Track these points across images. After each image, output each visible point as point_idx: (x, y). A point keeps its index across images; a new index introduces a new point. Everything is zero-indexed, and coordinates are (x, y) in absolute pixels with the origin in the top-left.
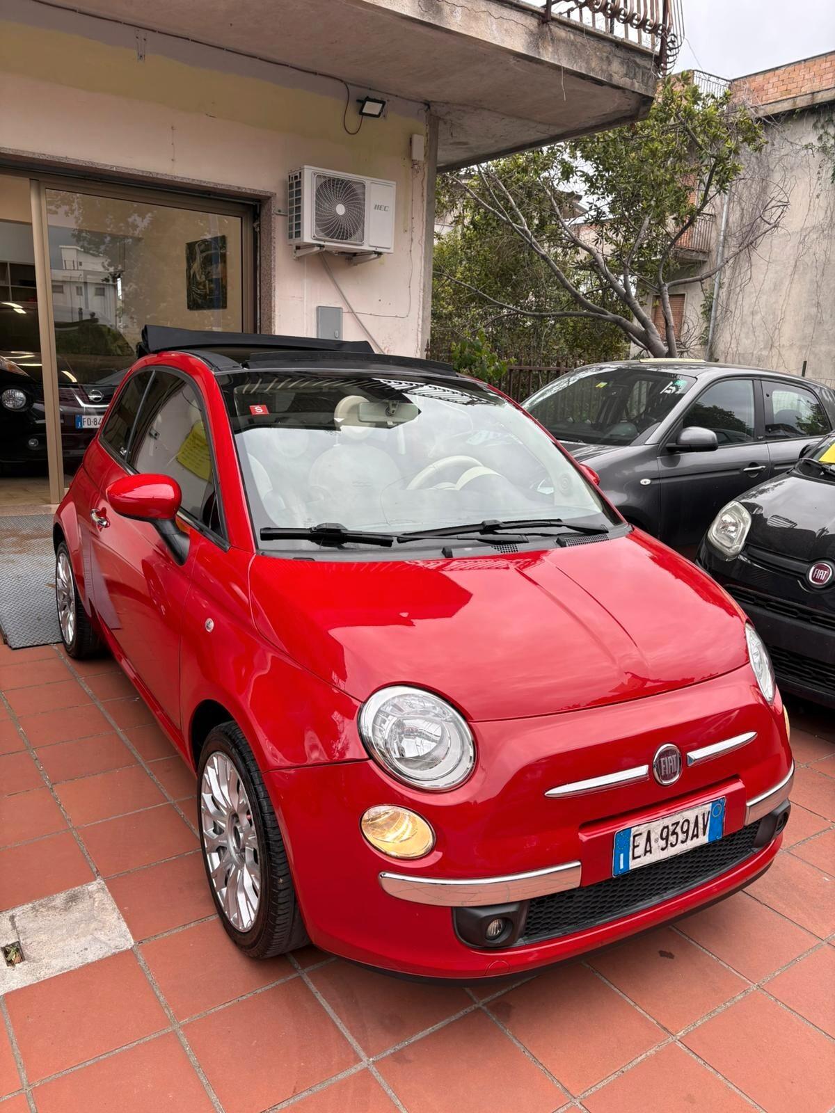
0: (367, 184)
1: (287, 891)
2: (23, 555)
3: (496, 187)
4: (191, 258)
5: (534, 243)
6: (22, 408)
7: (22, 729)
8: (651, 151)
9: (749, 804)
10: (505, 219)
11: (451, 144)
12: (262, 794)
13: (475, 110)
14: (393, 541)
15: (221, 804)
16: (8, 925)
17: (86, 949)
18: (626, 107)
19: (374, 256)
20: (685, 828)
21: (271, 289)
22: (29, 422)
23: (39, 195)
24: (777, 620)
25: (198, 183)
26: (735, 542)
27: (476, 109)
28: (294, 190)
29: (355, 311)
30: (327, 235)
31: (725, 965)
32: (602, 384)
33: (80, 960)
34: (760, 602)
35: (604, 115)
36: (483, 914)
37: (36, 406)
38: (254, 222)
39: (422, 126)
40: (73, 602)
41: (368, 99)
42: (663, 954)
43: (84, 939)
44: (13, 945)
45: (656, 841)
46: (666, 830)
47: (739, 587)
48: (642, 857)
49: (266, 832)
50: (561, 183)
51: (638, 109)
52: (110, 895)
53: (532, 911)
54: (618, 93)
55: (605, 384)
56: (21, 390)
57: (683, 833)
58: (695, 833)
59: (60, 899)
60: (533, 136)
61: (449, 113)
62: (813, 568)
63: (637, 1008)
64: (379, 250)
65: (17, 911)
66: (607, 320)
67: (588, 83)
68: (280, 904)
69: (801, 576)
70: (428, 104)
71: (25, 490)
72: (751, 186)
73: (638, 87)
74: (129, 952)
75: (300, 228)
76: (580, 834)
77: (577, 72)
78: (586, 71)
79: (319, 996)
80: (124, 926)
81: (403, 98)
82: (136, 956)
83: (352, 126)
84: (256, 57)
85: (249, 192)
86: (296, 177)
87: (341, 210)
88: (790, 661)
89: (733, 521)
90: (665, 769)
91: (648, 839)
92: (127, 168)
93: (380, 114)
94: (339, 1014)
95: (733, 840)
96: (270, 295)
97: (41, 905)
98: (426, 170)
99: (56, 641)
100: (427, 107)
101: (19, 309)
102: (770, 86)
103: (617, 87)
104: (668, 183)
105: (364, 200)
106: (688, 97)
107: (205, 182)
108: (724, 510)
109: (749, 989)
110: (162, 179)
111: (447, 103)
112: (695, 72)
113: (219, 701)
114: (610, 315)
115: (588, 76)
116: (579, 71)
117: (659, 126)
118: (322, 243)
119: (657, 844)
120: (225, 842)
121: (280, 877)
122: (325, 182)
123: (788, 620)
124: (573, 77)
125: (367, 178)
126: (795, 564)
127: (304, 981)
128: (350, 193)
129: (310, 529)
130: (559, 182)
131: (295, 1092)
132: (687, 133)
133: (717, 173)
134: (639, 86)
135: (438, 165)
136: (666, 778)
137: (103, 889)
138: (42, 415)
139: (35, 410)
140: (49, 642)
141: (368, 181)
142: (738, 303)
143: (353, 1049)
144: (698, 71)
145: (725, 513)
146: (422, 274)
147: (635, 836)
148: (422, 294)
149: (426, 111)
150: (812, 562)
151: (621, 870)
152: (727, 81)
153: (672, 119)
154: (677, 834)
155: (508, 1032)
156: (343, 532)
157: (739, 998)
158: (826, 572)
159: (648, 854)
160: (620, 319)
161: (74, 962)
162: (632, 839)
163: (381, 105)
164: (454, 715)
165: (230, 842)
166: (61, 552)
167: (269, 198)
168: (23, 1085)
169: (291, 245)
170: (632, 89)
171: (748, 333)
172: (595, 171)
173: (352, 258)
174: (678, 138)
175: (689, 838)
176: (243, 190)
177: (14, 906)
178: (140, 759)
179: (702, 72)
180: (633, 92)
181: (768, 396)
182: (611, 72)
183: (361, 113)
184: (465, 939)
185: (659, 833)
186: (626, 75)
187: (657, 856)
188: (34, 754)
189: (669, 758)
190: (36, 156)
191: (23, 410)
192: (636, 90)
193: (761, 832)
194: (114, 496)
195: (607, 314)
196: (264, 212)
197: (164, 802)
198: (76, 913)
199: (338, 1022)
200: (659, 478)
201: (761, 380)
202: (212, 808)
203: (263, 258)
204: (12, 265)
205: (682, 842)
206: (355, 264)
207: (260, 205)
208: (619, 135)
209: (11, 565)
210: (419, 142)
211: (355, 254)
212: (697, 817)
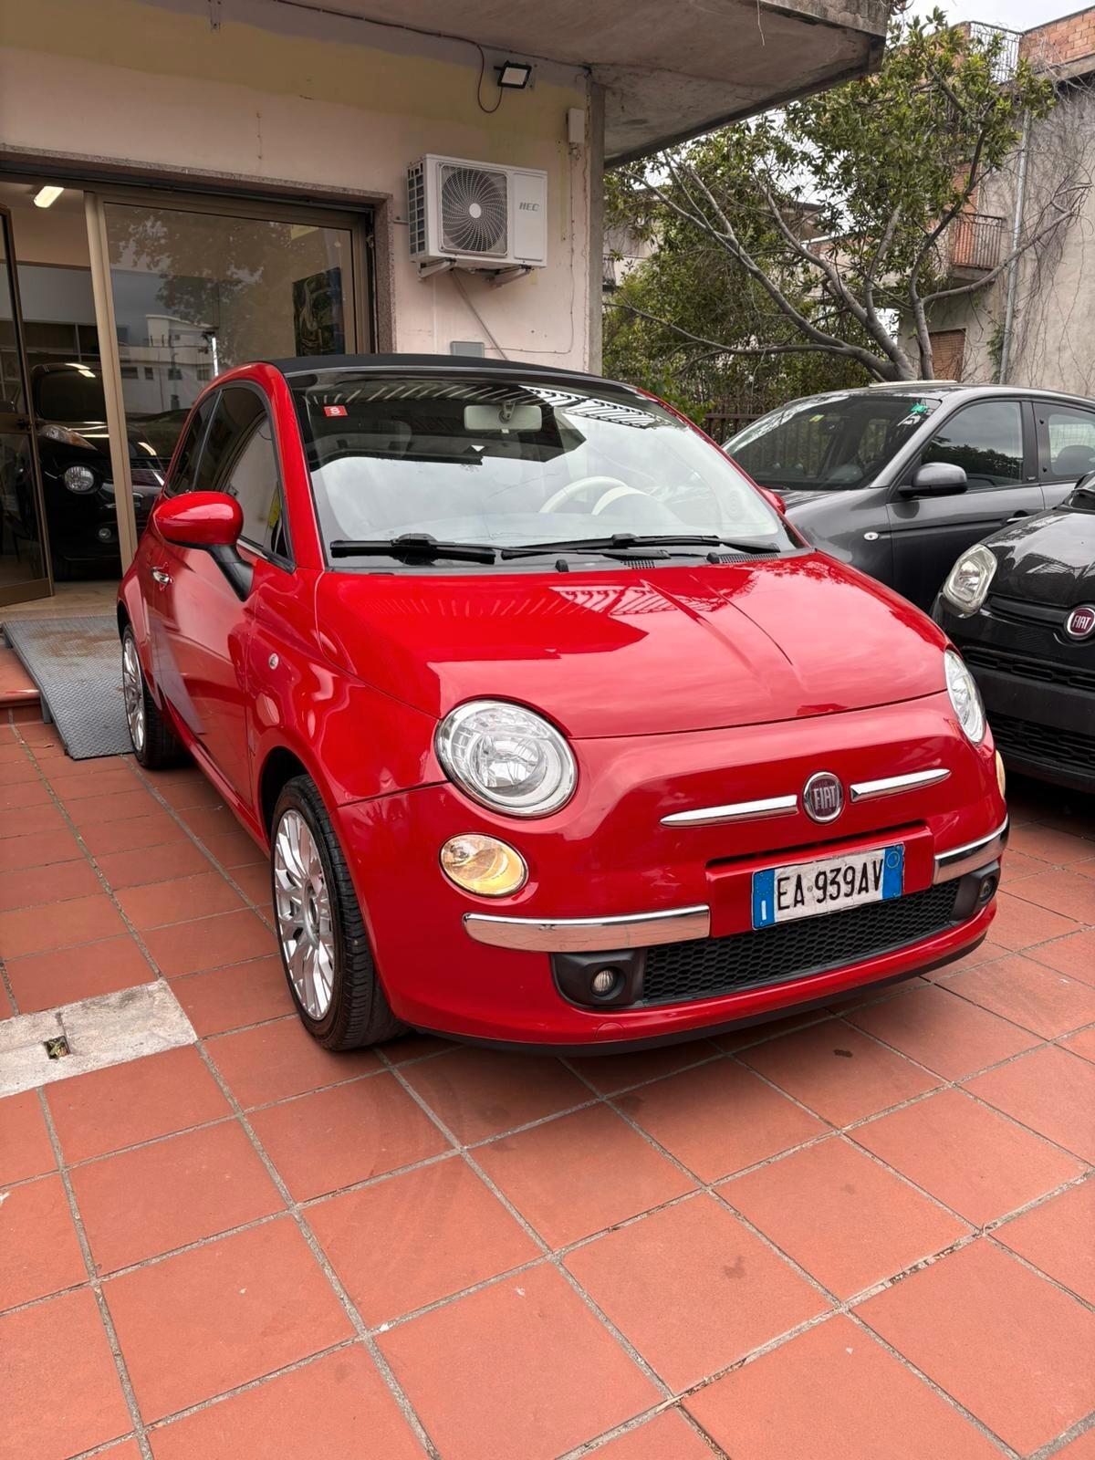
0: (510, 175)
1: (364, 955)
2: (90, 658)
3: (695, 187)
4: (299, 301)
5: (743, 256)
6: (90, 489)
7: (80, 838)
8: (897, 118)
9: (938, 857)
10: (705, 226)
11: (624, 123)
12: (333, 844)
13: (652, 72)
14: (495, 556)
15: (294, 874)
16: (55, 1022)
17: (142, 1044)
18: (850, 55)
19: (522, 271)
20: (849, 878)
21: (390, 321)
22: (97, 508)
23: (96, 210)
24: (1025, 686)
25: (292, 185)
26: (976, 595)
27: (652, 70)
28: (415, 188)
29: (501, 347)
30: (459, 245)
31: (916, 1064)
32: (818, 417)
33: (135, 1054)
34: (1004, 665)
35: (824, 67)
36: (586, 961)
37: (106, 486)
38: (367, 236)
39: (582, 98)
40: (142, 696)
41: (508, 64)
42: (838, 1053)
43: (141, 1034)
44: (58, 1040)
45: (810, 889)
46: (822, 877)
47: (978, 649)
48: (791, 908)
49: (337, 886)
50: (782, 176)
51: (867, 56)
52: (172, 994)
53: (650, 966)
54: (837, 34)
55: (822, 416)
56: (88, 468)
57: (847, 883)
58: (864, 885)
59: (115, 998)
60: (732, 105)
61: (617, 79)
62: (1073, 615)
63: (798, 1104)
64: (527, 263)
65: (65, 1009)
66: (842, 354)
67: (796, 22)
68: (357, 971)
69: (1056, 627)
70: (588, 68)
71: (97, 593)
72: (1053, 176)
73: (863, 23)
74: (191, 1048)
75: (423, 238)
76: (707, 873)
77: (779, 7)
78: (791, 5)
79: (411, 1090)
80: (187, 1023)
81: (556, 62)
82: (199, 1050)
83: (489, 102)
84: (361, 18)
85: (357, 193)
86: (417, 171)
87: (475, 211)
88: (1045, 739)
89: (976, 569)
90: (819, 802)
91: (799, 886)
92: (202, 170)
93: (525, 83)
94: (432, 1107)
95: (919, 904)
96: (390, 329)
97: (93, 1003)
98: (589, 156)
99: (126, 751)
100: (587, 72)
101: (87, 373)
102: (1077, 36)
103: (834, 26)
104: (921, 162)
105: (506, 196)
106: (944, 44)
107: (300, 184)
108: (964, 557)
109: (943, 1087)
110: (247, 182)
111: (614, 65)
112: (973, 25)
113: (285, 746)
114: (847, 347)
115: (793, 11)
116: (781, 6)
117: (905, 86)
118: (453, 256)
119: (811, 894)
120: (301, 921)
121: (354, 938)
122: (454, 176)
123: (1039, 684)
124: (773, 14)
125: (511, 167)
126: (1049, 613)
127: (394, 1077)
128: (488, 188)
129: (392, 541)
130: (779, 175)
131: (372, 1175)
132: (943, 92)
133: (987, 143)
134: (865, 22)
135: (606, 157)
136: (820, 813)
137: (165, 989)
138: (112, 498)
139: (104, 492)
140: (118, 752)
141: (509, 171)
142: (1039, 338)
143: (445, 1138)
144: (975, 23)
145: (966, 560)
146: (588, 296)
147: (780, 881)
148: (588, 322)
149: (585, 77)
150: (1070, 609)
151: (763, 921)
152: (1016, 33)
153: (923, 75)
154: (838, 884)
155: (634, 1125)
156: (431, 543)
157: (928, 1095)
158: (1089, 619)
159: (799, 905)
160: (860, 351)
161: (128, 1055)
162: (776, 883)
163: (526, 71)
164: (552, 733)
165: (307, 921)
166: (127, 637)
167: (383, 201)
168: (59, 1167)
169: (414, 262)
170: (856, 28)
171: (1053, 377)
172: (821, 152)
173: (495, 277)
174: (932, 101)
175: (856, 890)
176: (350, 193)
177: (61, 1005)
178: (218, 866)
179: (982, 24)
180: (857, 31)
181: (1042, 423)
182: (825, 6)
183: (501, 84)
184: (570, 997)
185: (814, 880)
186: (846, 8)
187: (810, 909)
188: (94, 862)
189: (825, 789)
190: (89, 160)
191: (92, 492)
192: (860, 29)
193: (962, 899)
194: (163, 520)
195: (842, 346)
196: (378, 223)
197: (243, 907)
198: (131, 1011)
199: (430, 1113)
200: (890, 532)
201: (1032, 402)
202: (285, 884)
203: (379, 282)
204: (80, 327)
205: (847, 895)
206: (499, 285)
207: (374, 212)
208: (852, 101)
209: (74, 668)
210: (578, 119)
211: (497, 272)
212: (865, 865)
